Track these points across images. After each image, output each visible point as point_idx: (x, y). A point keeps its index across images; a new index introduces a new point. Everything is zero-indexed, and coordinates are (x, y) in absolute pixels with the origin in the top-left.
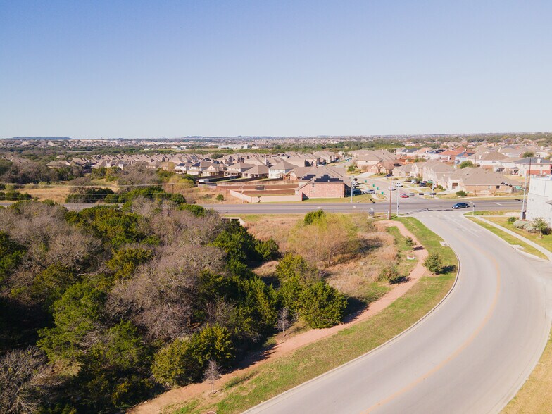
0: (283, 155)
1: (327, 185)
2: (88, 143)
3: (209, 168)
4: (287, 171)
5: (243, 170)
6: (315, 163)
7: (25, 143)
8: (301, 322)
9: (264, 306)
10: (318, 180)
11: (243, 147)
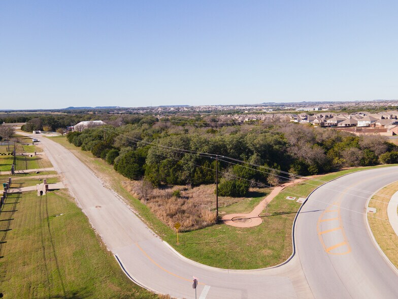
0: (360, 114)
2: (205, 108)
3: (315, 121)
4: (372, 122)
5: (338, 122)
6: (389, 118)
7: (172, 109)
11: (314, 109)
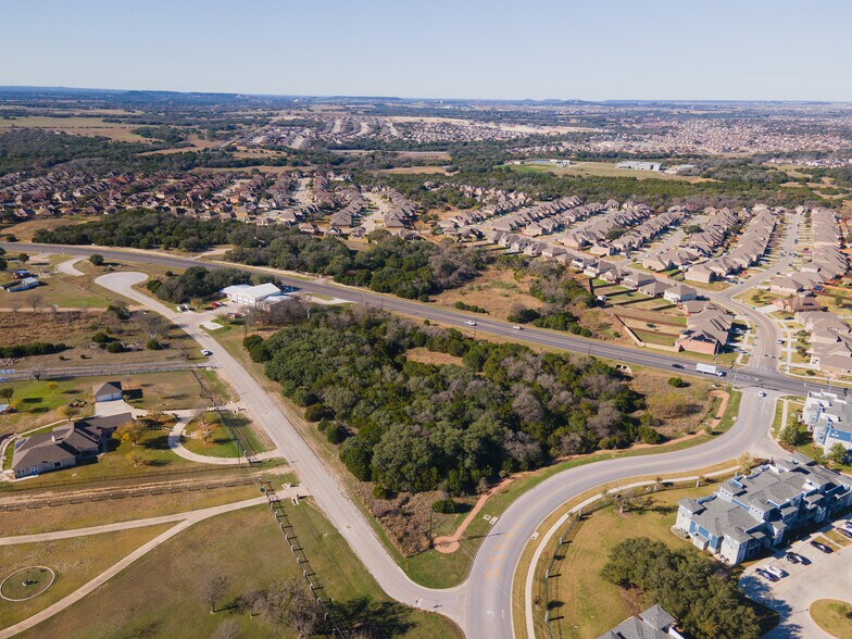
1: (702, 343)
8: (643, 441)
9: (631, 433)
10: (695, 338)
